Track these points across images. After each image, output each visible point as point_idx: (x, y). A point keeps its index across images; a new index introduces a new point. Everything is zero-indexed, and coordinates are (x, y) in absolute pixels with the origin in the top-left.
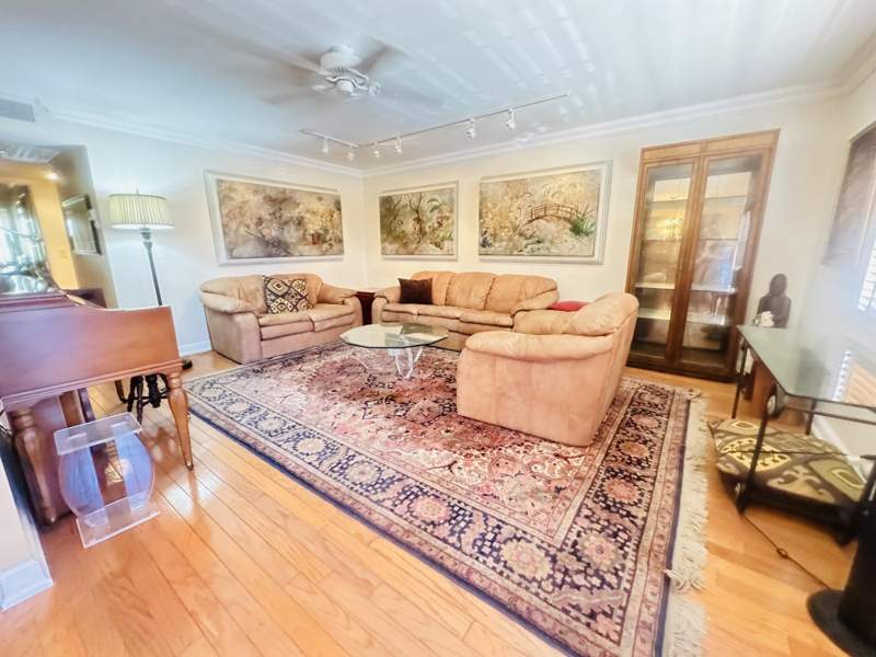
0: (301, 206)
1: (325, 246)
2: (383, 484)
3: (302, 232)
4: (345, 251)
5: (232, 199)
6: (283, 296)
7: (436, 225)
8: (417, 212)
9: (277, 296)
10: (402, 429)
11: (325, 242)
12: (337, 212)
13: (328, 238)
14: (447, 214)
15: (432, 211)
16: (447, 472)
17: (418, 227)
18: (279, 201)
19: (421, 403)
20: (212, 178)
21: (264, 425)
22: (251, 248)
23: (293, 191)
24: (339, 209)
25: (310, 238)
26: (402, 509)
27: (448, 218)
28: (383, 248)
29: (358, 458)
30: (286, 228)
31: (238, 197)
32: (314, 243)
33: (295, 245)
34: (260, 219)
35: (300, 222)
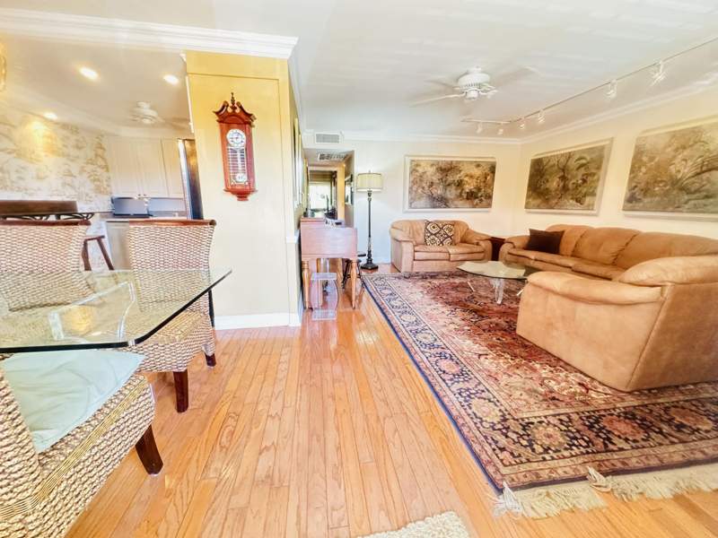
0: (462, 173)
1: (477, 201)
2: (432, 346)
3: (459, 191)
4: (493, 205)
5: (417, 171)
6: (435, 235)
7: (580, 182)
8: (563, 170)
9: (432, 234)
10: (466, 328)
11: (477, 198)
12: (491, 175)
13: (480, 195)
14: (593, 171)
15: (578, 169)
16: (476, 357)
17: (561, 184)
18: (447, 170)
19: (494, 320)
20: (408, 160)
21: (393, 303)
22: (424, 201)
23: (458, 162)
24: (493, 172)
25: (465, 196)
26: (433, 359)
27: (594, 174)
28: (527, 204)
29: (428, 331)
30: (449, 188)
31: (420, 170)
32: (468, 199)
33: (453, 200)
34: (432, 183)
35: (460, 184)
